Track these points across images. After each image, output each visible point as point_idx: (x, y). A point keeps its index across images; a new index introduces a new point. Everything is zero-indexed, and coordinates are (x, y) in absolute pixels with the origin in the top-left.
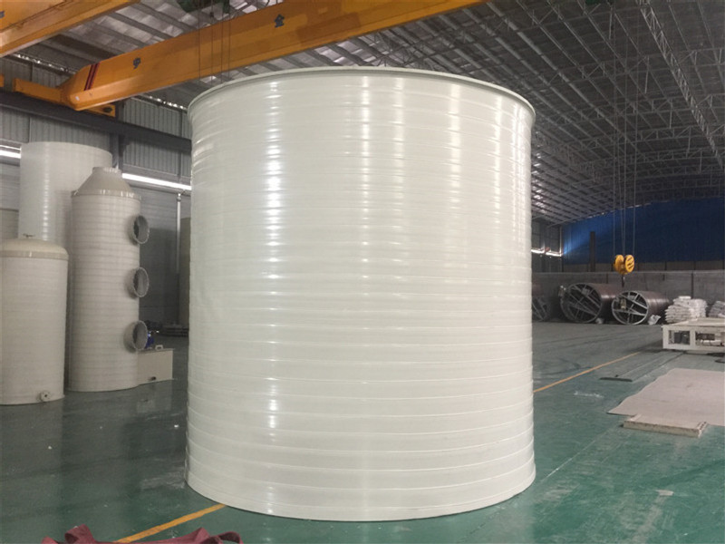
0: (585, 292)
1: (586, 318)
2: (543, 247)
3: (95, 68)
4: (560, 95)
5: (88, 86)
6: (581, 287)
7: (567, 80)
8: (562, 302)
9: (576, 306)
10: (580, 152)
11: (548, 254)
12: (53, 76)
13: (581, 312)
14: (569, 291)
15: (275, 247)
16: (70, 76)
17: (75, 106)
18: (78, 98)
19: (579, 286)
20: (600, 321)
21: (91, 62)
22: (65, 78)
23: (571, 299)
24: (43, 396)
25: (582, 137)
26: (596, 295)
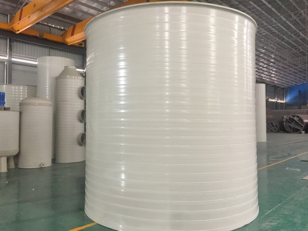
0: (296, 118)
1: (296, 131)
2: (276, 98)
3: (75, 27)
4: (282, 27)
5: (72, 35)
6: (294, 116)
7: (285, 20)
8: (284, 123)
9: (291, 125)
10: (293, 54)
11: (278, 101)
12: (59, 31)
13: (294, 128)
14: (288, 119)
15: (123, 96)
16: (65, 30)
17: (68, 43)
18: (68, 40)
19: (293, 116)
20: (303, 132)
21: (73, 24)
22: (64, 32)
23: (289, 122)
24: (42, 165)
25: (293, 46)
26: (301, 120)
